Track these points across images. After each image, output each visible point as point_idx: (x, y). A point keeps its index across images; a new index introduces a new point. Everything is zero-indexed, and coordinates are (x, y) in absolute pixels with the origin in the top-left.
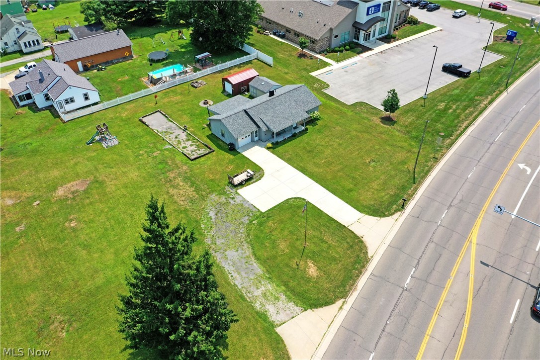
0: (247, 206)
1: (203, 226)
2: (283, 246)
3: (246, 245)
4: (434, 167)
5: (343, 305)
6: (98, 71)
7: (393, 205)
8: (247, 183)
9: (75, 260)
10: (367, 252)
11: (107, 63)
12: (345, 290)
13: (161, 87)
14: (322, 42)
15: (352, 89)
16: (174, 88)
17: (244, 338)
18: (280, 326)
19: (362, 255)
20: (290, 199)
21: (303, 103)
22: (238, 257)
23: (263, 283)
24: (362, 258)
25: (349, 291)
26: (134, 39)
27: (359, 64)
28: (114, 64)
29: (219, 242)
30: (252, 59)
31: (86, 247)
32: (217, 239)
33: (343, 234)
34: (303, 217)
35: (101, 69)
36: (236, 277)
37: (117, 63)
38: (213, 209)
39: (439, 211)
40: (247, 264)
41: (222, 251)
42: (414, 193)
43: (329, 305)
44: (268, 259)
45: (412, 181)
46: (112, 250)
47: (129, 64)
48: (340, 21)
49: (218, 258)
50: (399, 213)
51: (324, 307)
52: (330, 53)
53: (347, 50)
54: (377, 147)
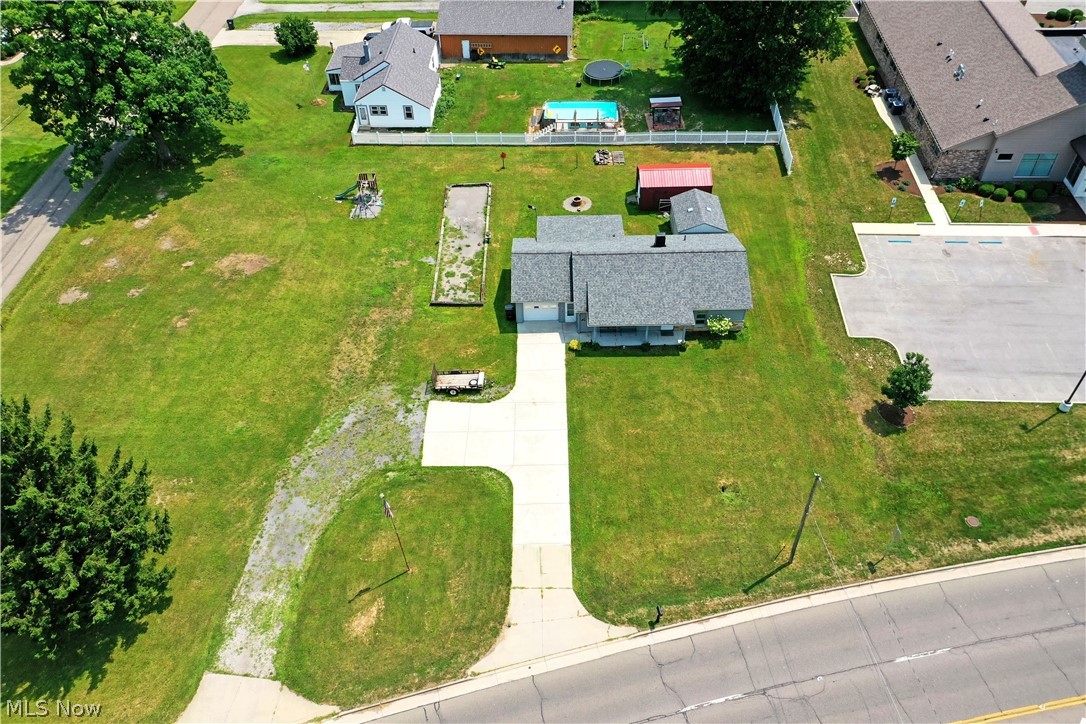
0: (412, 437)
1: (317, 431)
2: (380, 546)
3: (334, 504)
4: (840, 584)
5: (328, 717)
6: (489, 67)
7: (643, 604)
8: (460, 396)
9: (127, 380)
10: (478, 659)
11: (517, 57)
12: (361, 695)
13: (542, 139)
14: (958, 158)
15: (906, 301)
16: (563, 148)
17: (158, 652)
18: (217, 673)
19: (463, 658)
20: (491, 469)
21: (708, 290)
22: (301, 518)
23: (280, 586)
24: (456, 663)
25: (362, 702)
26: (611, 20)
27: (1005, 246)
28: (526, 61)
29: (308, 473)
30: (765, 142)
31: (158, 367)
32: (309, 466)
33: (489, 596)
34: (468, 518)
35: (495, 66)
36: (261, 548)
37: (533, 62)
38: (362, 412)
39: (722, 685)
40: (298, 538)
41: (292, 491)
42: (715, 611)
43: (310, 699)
44: (332, 552)
45: (748, 584)
46: (174, 394)
47: (546, 71)
48: (1026, 123)
49: (274, 500)
50: (633, 630)
51: (300, 697)
52: (963, 191)
53: (1015, 200)
54: (780, 464)
